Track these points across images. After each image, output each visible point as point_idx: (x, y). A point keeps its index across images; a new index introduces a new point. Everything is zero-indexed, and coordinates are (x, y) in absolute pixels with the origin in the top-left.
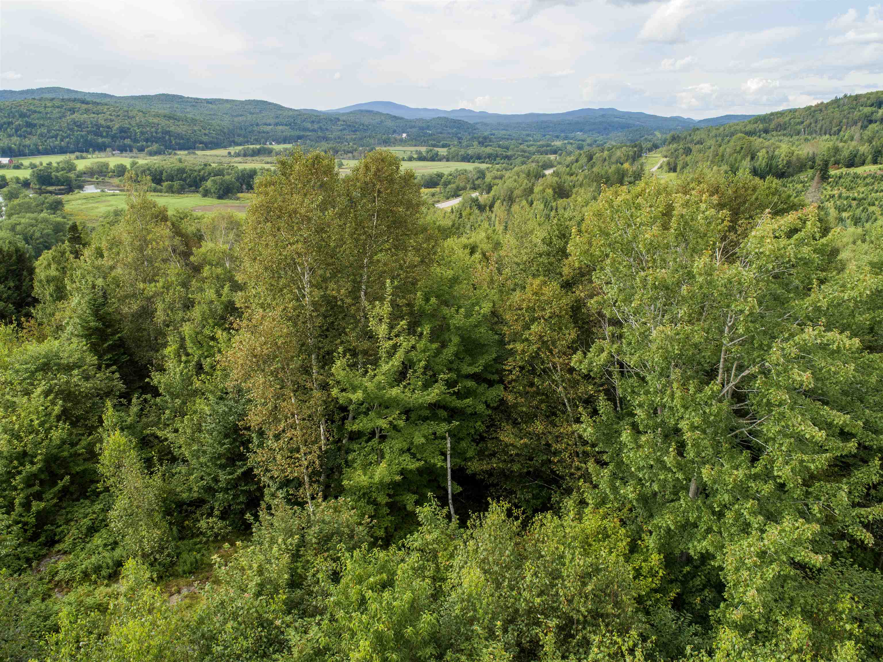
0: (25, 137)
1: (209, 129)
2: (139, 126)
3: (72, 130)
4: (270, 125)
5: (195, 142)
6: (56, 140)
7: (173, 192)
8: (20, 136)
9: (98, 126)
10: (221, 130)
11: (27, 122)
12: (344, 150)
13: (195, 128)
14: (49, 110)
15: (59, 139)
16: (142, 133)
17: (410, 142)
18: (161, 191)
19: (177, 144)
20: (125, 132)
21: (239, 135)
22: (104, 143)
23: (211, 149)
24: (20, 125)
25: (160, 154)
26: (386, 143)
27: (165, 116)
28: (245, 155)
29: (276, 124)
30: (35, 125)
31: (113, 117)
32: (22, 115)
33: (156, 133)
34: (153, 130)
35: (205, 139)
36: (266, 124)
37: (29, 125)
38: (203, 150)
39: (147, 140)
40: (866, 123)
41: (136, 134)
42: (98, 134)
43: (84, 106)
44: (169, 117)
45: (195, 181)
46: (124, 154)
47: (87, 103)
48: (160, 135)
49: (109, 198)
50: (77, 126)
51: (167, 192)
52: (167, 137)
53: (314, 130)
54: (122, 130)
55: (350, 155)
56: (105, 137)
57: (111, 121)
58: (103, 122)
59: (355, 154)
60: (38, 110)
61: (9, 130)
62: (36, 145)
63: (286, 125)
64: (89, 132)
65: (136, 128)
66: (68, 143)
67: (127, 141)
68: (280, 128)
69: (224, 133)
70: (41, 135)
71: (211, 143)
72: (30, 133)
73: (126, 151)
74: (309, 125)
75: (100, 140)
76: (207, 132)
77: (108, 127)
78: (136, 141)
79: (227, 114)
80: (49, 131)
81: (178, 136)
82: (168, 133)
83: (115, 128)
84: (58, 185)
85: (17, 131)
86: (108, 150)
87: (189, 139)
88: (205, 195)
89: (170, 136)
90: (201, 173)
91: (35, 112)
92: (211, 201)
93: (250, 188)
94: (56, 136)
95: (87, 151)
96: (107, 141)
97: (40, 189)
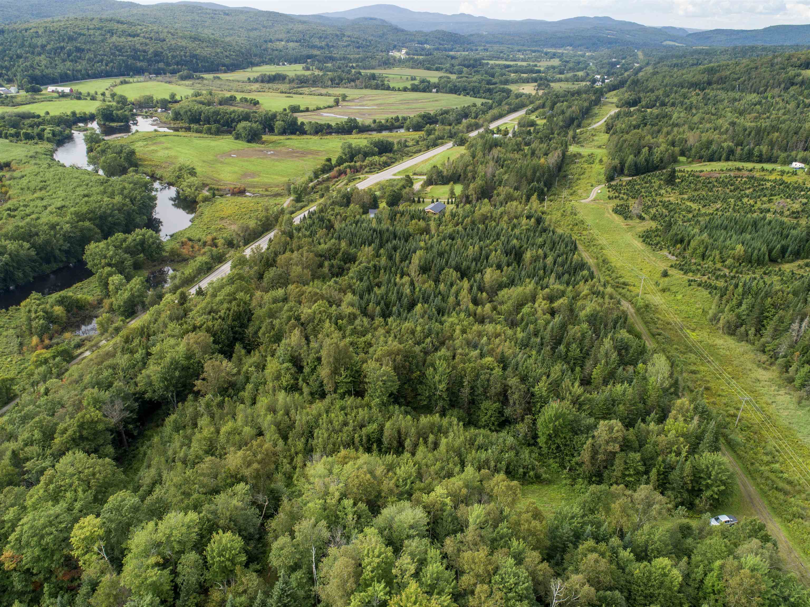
0: (76, 62)
1: (230, 51)
2: (170, 49)
3: (114, 54)
4: (282, 41)
5: (218, 65)
6: (102, 65)
7: (211, 134)
8: (72, 61)
9: (136, 50)
10: (239, 51)
11: (76, 47)
12: (348, 79)
13: (218, 51)
14: (92, 32)
15: (104, 63)
16: (173, 57)
17: (407, 64)
18: (201, 132)
19: (203, 67)
20: (158, 56)
21: (255, 55)
22: (141, 67)
23: (232, 71)
24: (70, 50)
25: (190, 78)
26: (386, 64)
27: (191, 38)
28: (262, 81)
29: (288, 41)
30: (83, 50)
31: (147, 41)
32: (71, 39)
33: (185, 56)
34: (182, 53)
35: (227, 61)
37: (79, 50)
38: (225, 72)
39: (177, 64)
41: (168, 57)
42: (136, 58)
44: (194, 39)
45: (227, 122)
46: (160, 78)
47: (122, 23)
48: (188, 58)
49: (163, 139)
50: (118, 50)
51: (206, 133)
52: (195, 60)
53: (322, 48)
54: (156, 54)
55: (353, 84)
56: (142, 61)
57: (146, 45)
58: (138, 46)
59: (358, 82)
60: (83, 32)
61: (62, 55)
62: (86, 70)
63: (297, 41)
64: (128, 56)
65: (167, 52)
66: (112, 67)
67: (161, 65)
68: (291, 45)
69: (243, 54)
70: (89, 60)
71: (233, 65)
72: (80, 58)
73: (160, 74)
74: (317, 42)
75: (139, 64)
76: (227, 53)
77: (144, 51)
78: (168, 64)
79: (242, 27)
80: (95, 56)
81: (205, 59)
82: (195, 56)
83: (150, 52)
84: (118, 122)
85: (69, 56)
86: (146, 74)
87: (212, 62)
88: (237, 138)
89: (197, 59)
90: (232, 116)
91: (80, 34)
92: (242, 145)
93: (272, 130)
94: (101, 61)
95: (128, 75)
96: (143, 64)
97: (104, 124)
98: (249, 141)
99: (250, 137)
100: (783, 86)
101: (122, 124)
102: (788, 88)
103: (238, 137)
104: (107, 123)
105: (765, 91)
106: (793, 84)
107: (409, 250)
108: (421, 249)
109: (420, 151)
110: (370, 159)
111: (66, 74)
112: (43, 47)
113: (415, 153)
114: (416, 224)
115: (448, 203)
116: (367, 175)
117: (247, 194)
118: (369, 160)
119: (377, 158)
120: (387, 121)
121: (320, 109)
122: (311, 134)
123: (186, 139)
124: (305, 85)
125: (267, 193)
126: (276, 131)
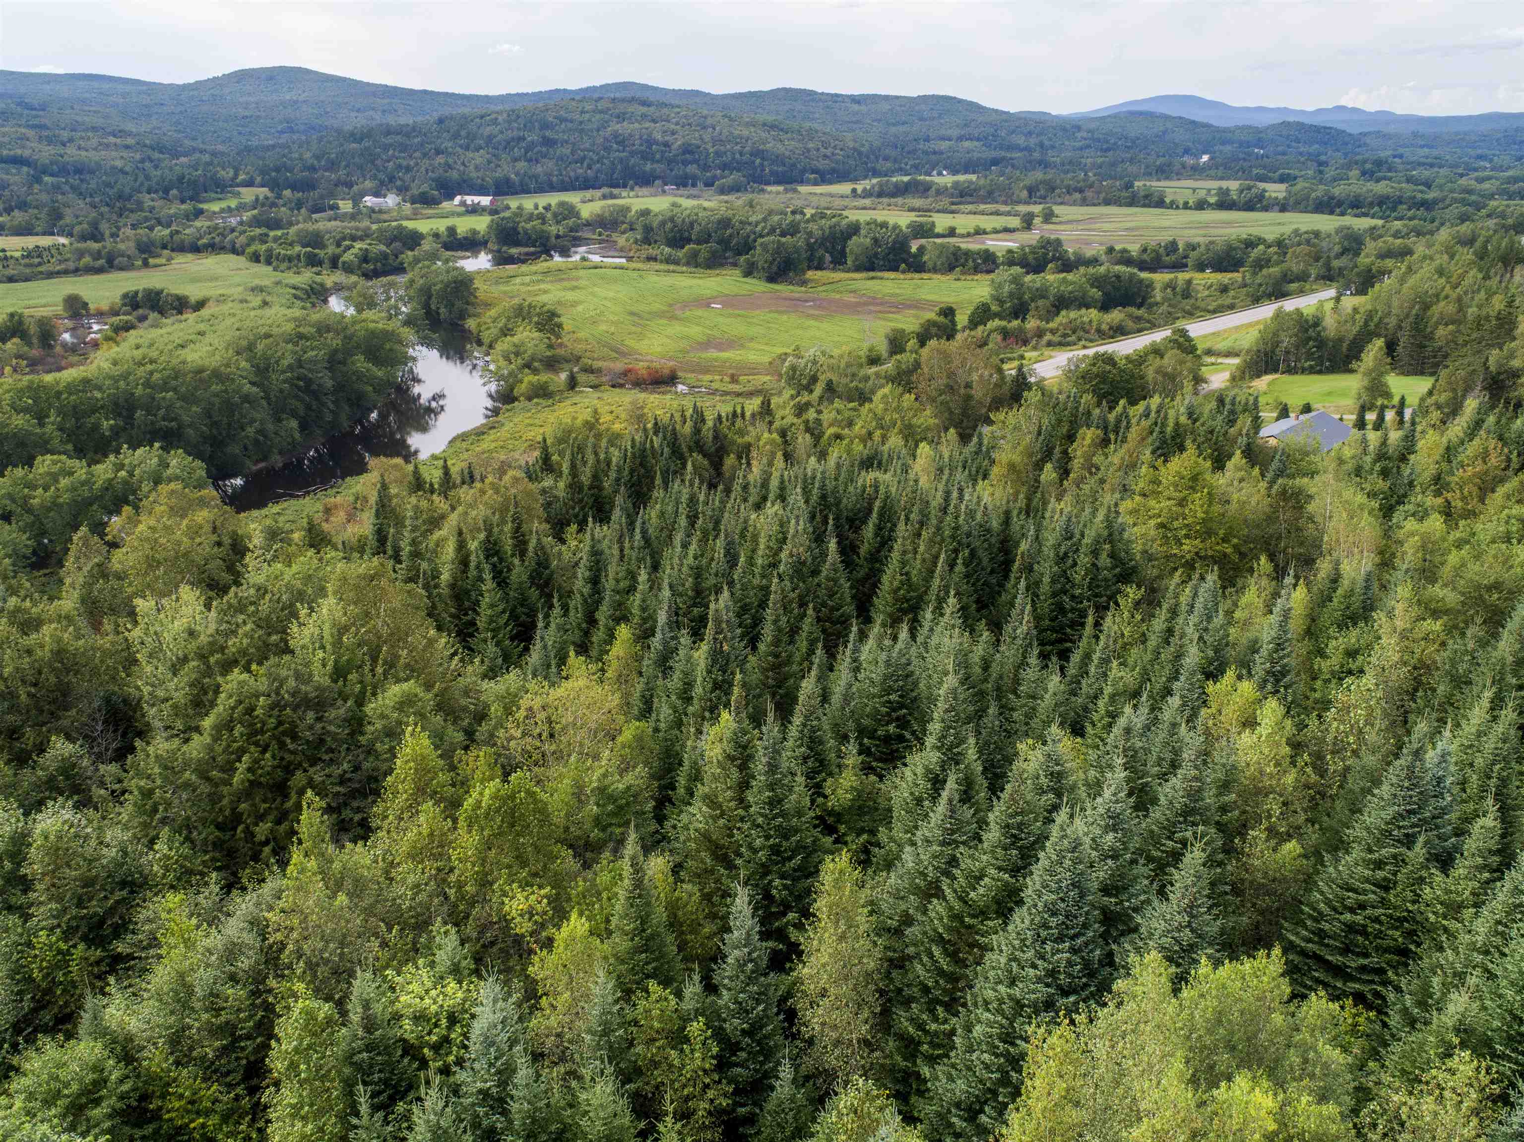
0: (537, 161)
1: (835, 147)
2: (715, 141)
3: (607, 149)
5: (804, 171)
6: (581, 167)
7: (697, 265)
8: (530, 160)
9: (650, 142)
10: (855, 149)
11: (546, 137)
13: (811, 145)
14: (586, 117)
15: (585, 164)
16: (718, 154)
17: (1212, 172)
18: (677, 263)
19: (772, 173)
20: (691, 152)
21: (886, 159)
22: (653, 171)
23: (830, 183)
24: (534, 142)
25: (738, 191)
26: (1163, 172)
27: (764, 125)
28: (880, 195)
29: (960, 138)
30: (556, 142)
31: (677, 128)
33: (741, 154)
34: (737, 148)
35: (822, 164)
36: (943, 139)
37: (548, 142)
38: (816, 184)
39: (723, 167)
41: (708, 154)
42: (648, 156)
43: (644, 109)
44: (771, 127)
46: (682, 191)
48: (746, 158)
50: (618, 143)
51: (687, 264)
52: (758, 161)
53: (1027, 149)
54: (687, 149)
55: (1077, 196)
56: (657, 162)
57: (673, 133)
58: (659, 137)
59: (1089, 194)
60: (569, 116)
61: (516, 150)
62: (550, 175)
63: (978, 140)
64: (633, 154)
65: (710, 145)
66: (598, 171)
67: (692, 169)
68: (967, 144)
69: (860, 153)
70: (561, 158)
71: (833, 171)
72: (546, 156)
73: (686, 185)
74: (1021, 141)
75: (648, 167)
76: (828, 152)
77: (666, 145)
78: (705, 168)
79: (879, 121)
80: (574, 152)
81: (778, 159)
82: (762, 153)
83: (675, 146)
84: (527, 246)
85: (527, 151)
86: (657, 182)
87: (794, 165)
88: (748, 274)
89: (763, 159)
91: (563, 120)
92: (751, 286)
93: (839, 261)
94: (582, 160)
95: (625, 186)
96: (659, 168)
97: (499, 251)
98: (771, 279)
99: (775, 271)
101: (532, 249)
103: (748, 271)
104: (504, 248)
109: (1232, 307)
110: (1073, 314)
111: (508, 180)
112: (490, 138)
117: (680, 387)
118: (1064, 317)
119: (1093, 314)
120: (1145, 250)
121: (985, 232)
122: (935, 270)
124: (969, 199)
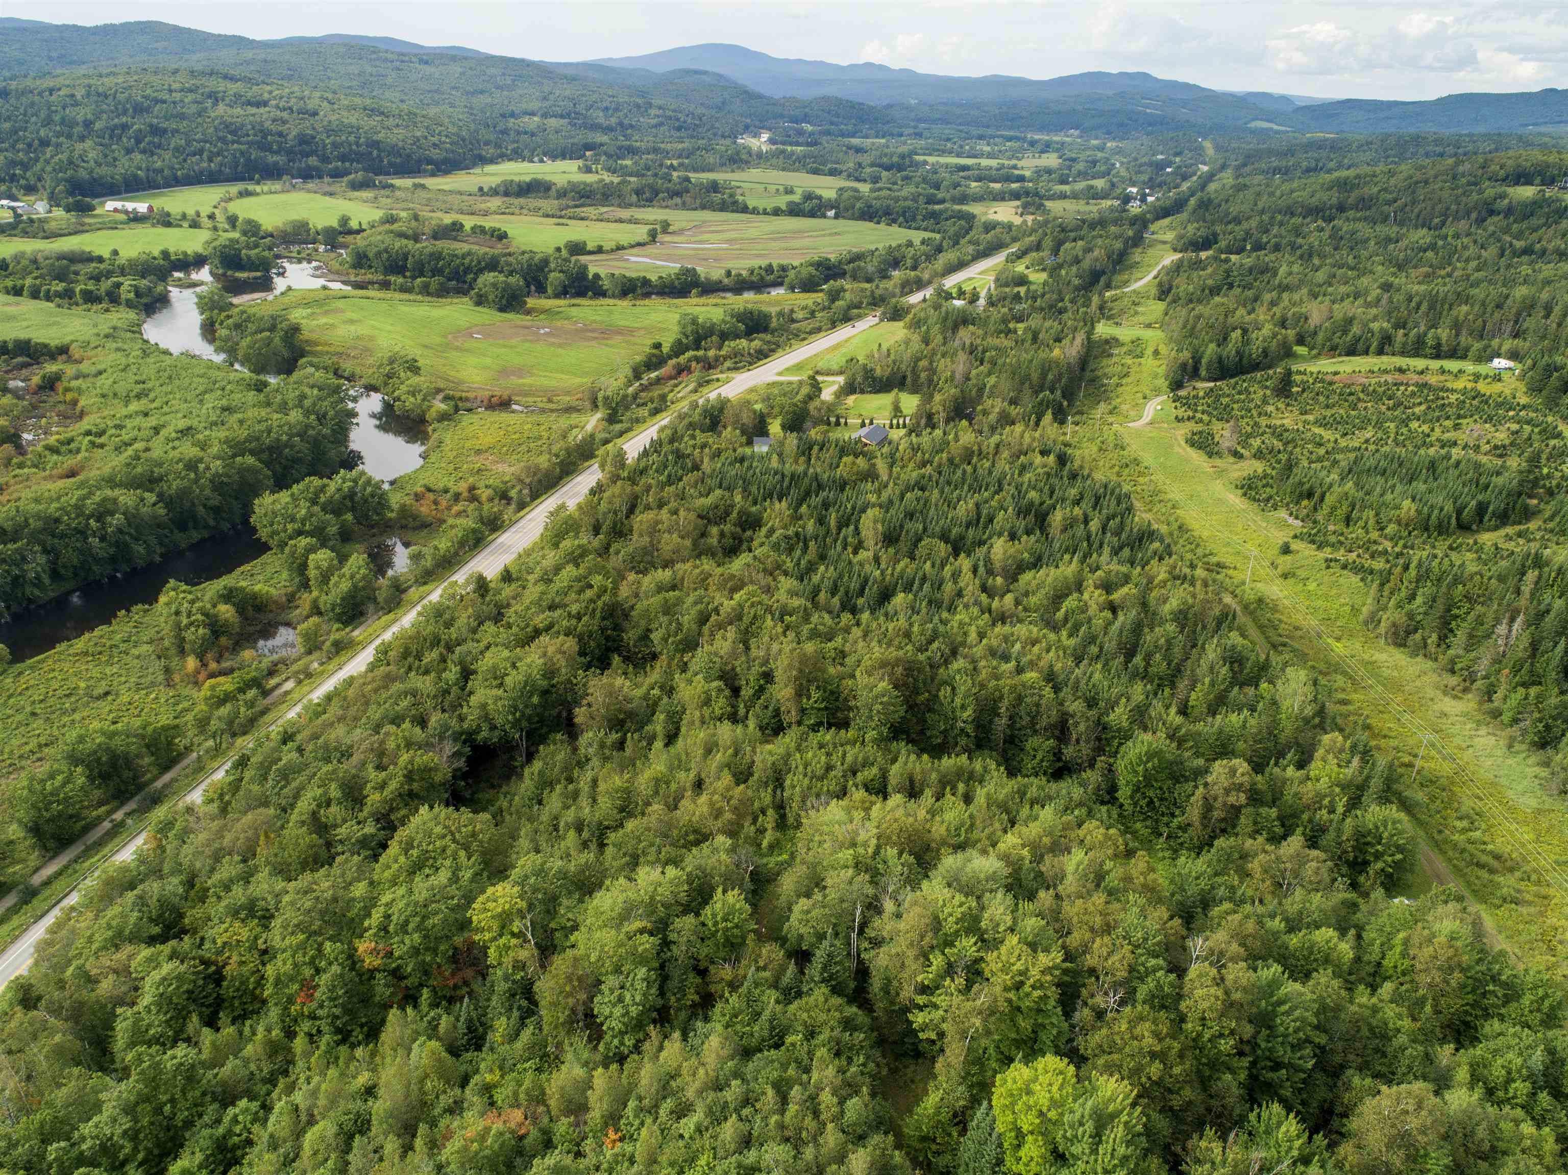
0: (152, 154)
1: (440, 134)
2: (329, 131)
3: (222, 139)
4: (533, 114)
5: (419, 161)
6: (202, 160)
7: (429, 294)
8: (143, 152)
9: (265, 133)
10: (458, 135)
11: (151, 126)
12: (668, 190)
13: (419, 134)
14: (177, 96)
15: (205, 156)
16: (335, 145)
17: (774, 161)
18: (409, 291)
19: (391, 164)
20: (307, 143)
21: (487, 143)
22: (276, 164)
23: (447, 172)
24: (140, 131)
25: (368, 187)
26: (735, 162)
27: (365, 109)
28: (507, 194)
29: (545, 116)
30: (165, 131)
31: (285, 115)
32: (139, 110)
33: (357, 144)
34: (352, 138)
35: (435, 154)
36: (526, 113)
37: (156, 131)
38: (433, 175)
39: (343, 158)
40: (1484, 213)
41: (325, 146)
42: (264, 147)
43: (233, 88)
44: (372, 111)
45: (457, 273)
46: (310, 185)
47: (233, 79)
48: (363, 149)
49: (340, 304)
50: (231, 133)
51: (420, 293)
52: (375, 152)
53: (609, 129)
54: (303, 140)
55: (678, 200)
56: (277, 152)
57: (284, 122)
58: (267, 124)
59: (687, 198)
60: (160, 96)
61: (125, 140)
62: (172, 168)
63: (562, 117)
64: (250, 144)
65: (324, 136)
66: (221, 164)
67: (313, 161)
68: (553, 122)
69: (464, 140)
70: (177, 149)
71: (445, 161)
72: (159, 146)
73: (312, 177)
74: (600, 117)
75: (271, 159)
76: (435, 140)
77: (280, 134)
78: (325, 159)
80: (189, 143)
81: (394, 150)
82: (376, 144)
83: (290, 137)
84: (250, 270)
85: (138, 141)
86: (285, 177)
87: (409, 156)
88: (479, 303)
89: (379, 150)
90: (467, 261)
91: (157, 101)
92: (487, 316)
93: (541, 290)
94: (200, 152)
95: (251, 179)
96: (280, 159)
97: (224, 275)
98: (502, 310)
99: (504, 302)
100: (1474, 216)
101: (258, 274)
102: (1484, 220)
103: (480, 301)
104: (229, 273)
105: (1443, 223)
106: (1492, 213)
107: (854, 508)
108: (874, 506)
109: (819, 330)
110: (732, 344)
111: (135, 176)
112: (88, 124)
113: (810, 333)
114: (854, 463)
115: (891, 427)
116: (731, 374)
117: (514, 407)
118: (730, 346)
119: (743, 343)
120: (752, 272)
121: (624, 248)
122: (613, 296)
123: (384, 305)
124: (588, 201)
125: (551, 406)
126: (550, 291)
